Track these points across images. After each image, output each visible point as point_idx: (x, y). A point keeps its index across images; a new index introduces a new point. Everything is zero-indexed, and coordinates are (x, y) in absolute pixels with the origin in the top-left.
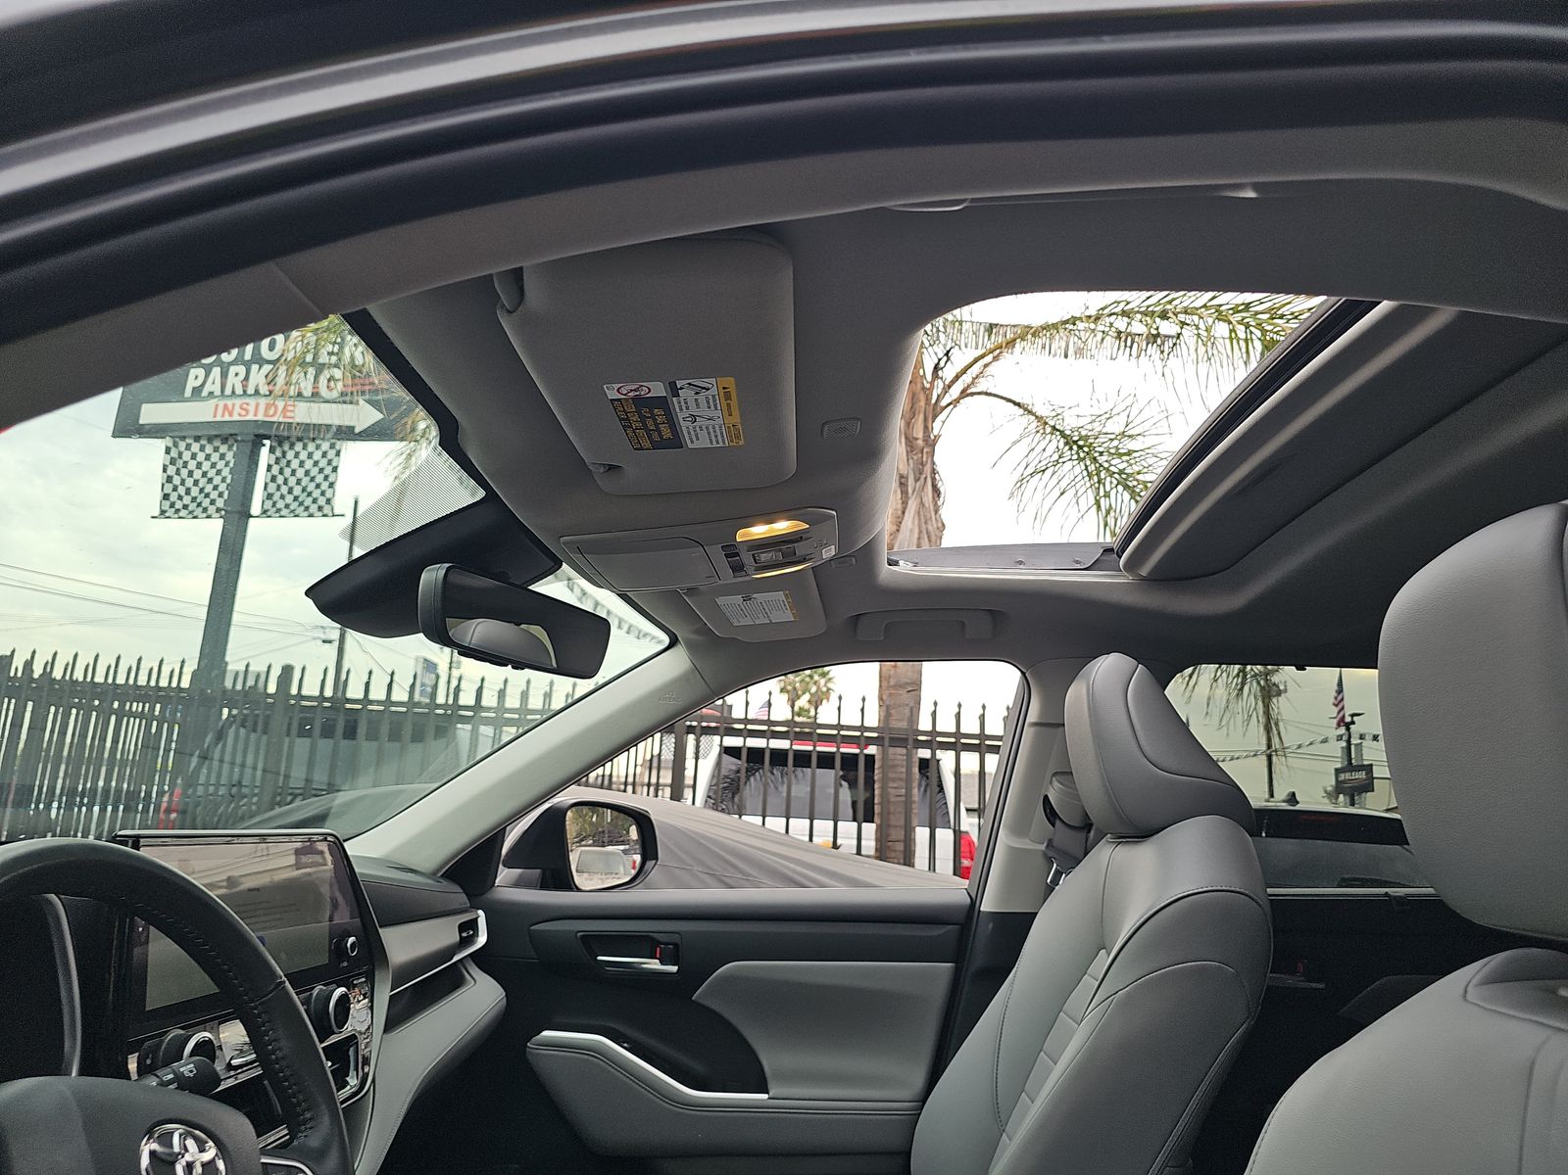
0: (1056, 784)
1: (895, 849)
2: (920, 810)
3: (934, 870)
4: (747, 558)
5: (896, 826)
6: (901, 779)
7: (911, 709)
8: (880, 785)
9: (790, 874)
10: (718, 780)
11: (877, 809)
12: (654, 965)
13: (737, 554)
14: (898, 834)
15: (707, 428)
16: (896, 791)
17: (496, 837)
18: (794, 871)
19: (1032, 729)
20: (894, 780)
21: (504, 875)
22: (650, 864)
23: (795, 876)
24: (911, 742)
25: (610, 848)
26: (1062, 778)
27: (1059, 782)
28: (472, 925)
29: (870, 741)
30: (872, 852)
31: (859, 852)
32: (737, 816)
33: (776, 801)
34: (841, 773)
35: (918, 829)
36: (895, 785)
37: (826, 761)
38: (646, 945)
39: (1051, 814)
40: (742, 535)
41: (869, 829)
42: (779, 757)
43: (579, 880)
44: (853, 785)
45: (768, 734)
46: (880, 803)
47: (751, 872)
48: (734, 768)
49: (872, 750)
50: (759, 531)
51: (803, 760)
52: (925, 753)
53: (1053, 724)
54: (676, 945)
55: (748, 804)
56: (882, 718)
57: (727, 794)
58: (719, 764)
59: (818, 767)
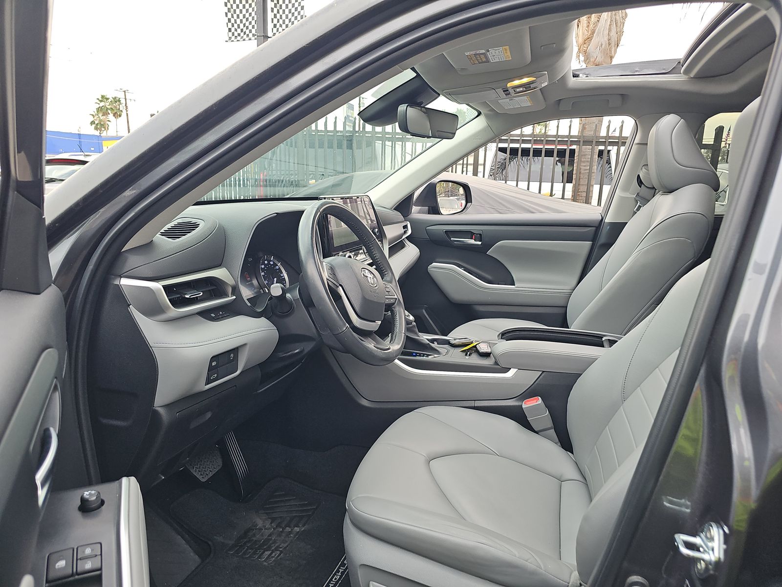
0: (644, 169)
1: (581, 196)
2: (596, 176)
3: (600, 206)
4: (511, 91)
5: (583, 185)
6: (588, 162)
7: (596, 125)
8: (577, 165)
9: (528, 208)
10: (496, 163)
11: (574, 176)
12: (472, 241)
13: (508, 90)
14: (583, 188)
15: (498, 57)
16: (585, 167)
17: (410, 196)
18: (530, 207)
19: (637, 146)
20: (584, 162)
21: (415, 209)
22: (469, 204)
23: (530, 209)
24: (594, 142)
25: (451, 198)
26: (645, 167)
27: (645, 169)
28: (405, 227)
29: (573, 143)
30: (570, 197)
31: (563, 198)
32: (504, 182)
33: (524, 173)
34: (557, 159)
35: (595, 186)
36: (584, 165)
37: (549, 153)
38: (470, 235)
39: (640, 182)
40: (509, 85)
41: (569, 187)
42: (526, 152)
43: (442, 211)
44: (563, 164)
45: (521, 141)
46: (576, 174)
47: (511, 207)
48: (503, 158)
49: (574, 147)
50: (517, 82)
51: (537, 153)
52: (602, 148)
53: (644, 144)
54: (480, 234)
55: (510, 175)
56: (580, 130)
57: (500, 171)
58: (496, 155)
59: (545, 156)
